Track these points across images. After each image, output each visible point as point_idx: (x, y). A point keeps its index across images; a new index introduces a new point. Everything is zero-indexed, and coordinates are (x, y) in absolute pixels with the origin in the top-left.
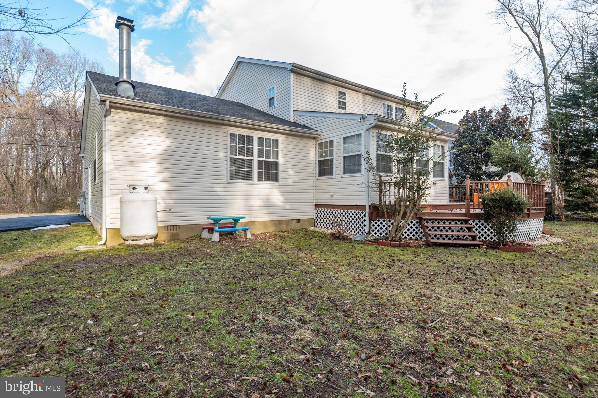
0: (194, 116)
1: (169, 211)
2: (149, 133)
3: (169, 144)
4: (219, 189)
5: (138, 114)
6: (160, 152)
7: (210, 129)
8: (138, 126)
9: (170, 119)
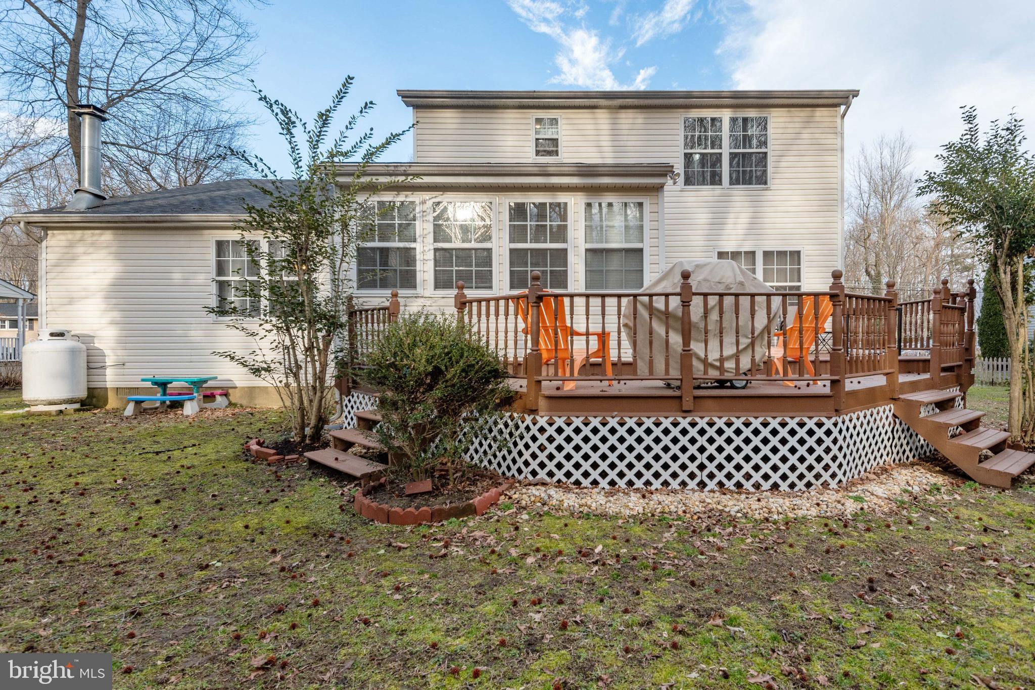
0: (142, 222)
1: (122, 367)
2: (94, 256)
3: (121, 269)
4: (196, 334)
5: (79, 233)
6: (107, 282)
7: (182, 238)
8: (80, 250)
9: (120, 232)
